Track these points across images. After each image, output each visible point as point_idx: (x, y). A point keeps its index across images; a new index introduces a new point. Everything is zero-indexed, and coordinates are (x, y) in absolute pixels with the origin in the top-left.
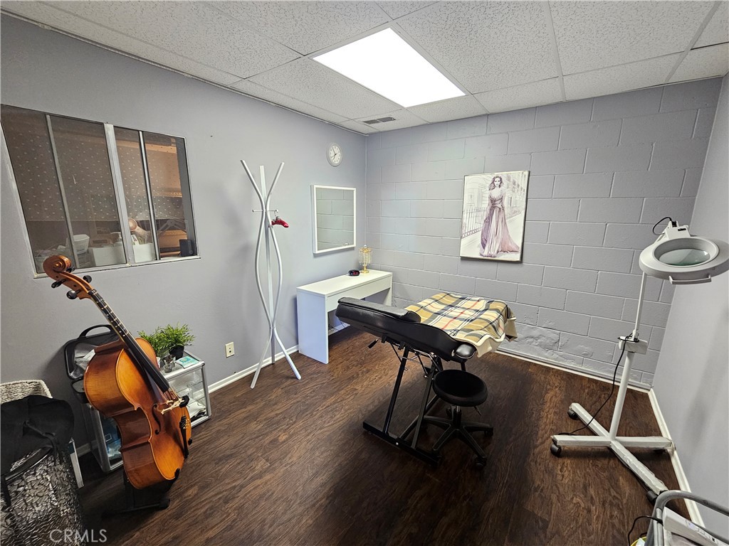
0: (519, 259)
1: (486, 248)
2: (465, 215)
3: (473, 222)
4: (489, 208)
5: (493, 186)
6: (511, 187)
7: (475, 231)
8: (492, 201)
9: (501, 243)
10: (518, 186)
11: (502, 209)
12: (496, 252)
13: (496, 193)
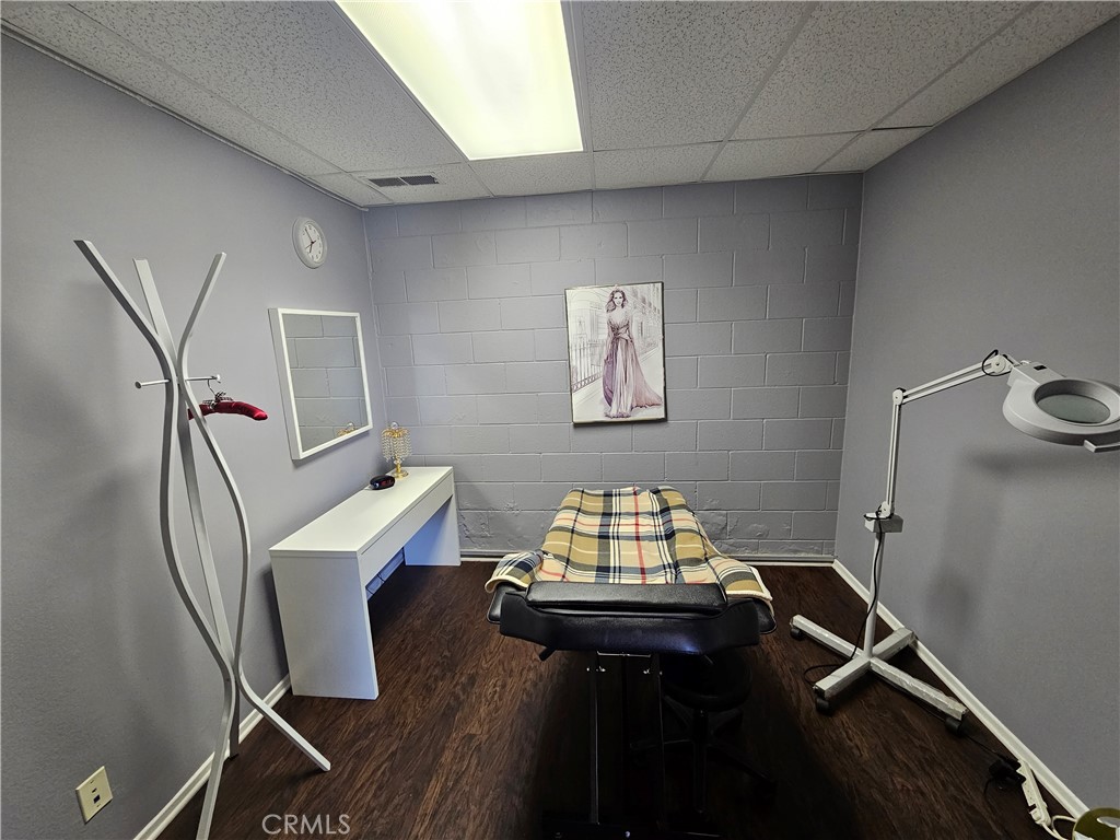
0: (663, 416)
1: (614, 404)
2: (573, 354)
3: (586, 364)
4: (610, 340)
5: (612, 305)
6: (640, 305)
7: (591, 380)
8: (613, 330)
9: (635, 395)
10: (650, 304)
11: (629, 342)
12: (629, 408)
13: (618, 316)
